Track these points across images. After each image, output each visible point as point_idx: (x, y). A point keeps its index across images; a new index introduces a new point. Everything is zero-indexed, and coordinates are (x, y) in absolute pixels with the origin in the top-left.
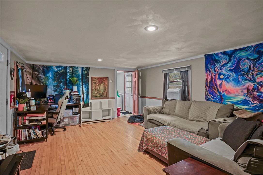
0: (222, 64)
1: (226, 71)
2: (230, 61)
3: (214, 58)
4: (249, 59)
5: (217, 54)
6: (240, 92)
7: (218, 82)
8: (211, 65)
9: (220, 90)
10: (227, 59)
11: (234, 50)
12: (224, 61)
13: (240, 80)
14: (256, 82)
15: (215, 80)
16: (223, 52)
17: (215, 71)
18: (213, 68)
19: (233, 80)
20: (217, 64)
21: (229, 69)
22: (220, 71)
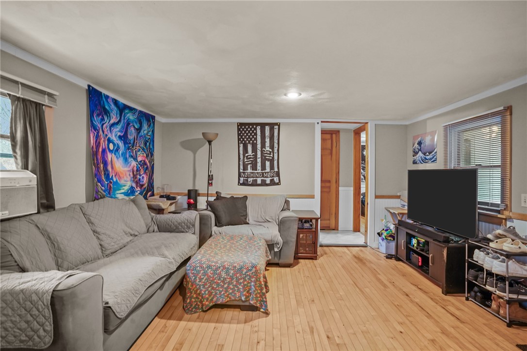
0: (112, 121)
1: (116, 136)
2: (120, 121)
3: (102, 102)
4: (134, 127)
5: (107, 97)
6: (128, 173)
7: (110, 156)
8: (98, 115)
9: (112, 173)
10: (118, 116)
11: (124, 104)
12: (114, 118)
13: (128, 156)
14: (137, 161)
15: (104, 151)
16: (115, 100)
17: (103, 132)
18: (100, 123)
19: (122, 154)
20: (106, 118)
21: (119, 134)
22: (109, 135)
